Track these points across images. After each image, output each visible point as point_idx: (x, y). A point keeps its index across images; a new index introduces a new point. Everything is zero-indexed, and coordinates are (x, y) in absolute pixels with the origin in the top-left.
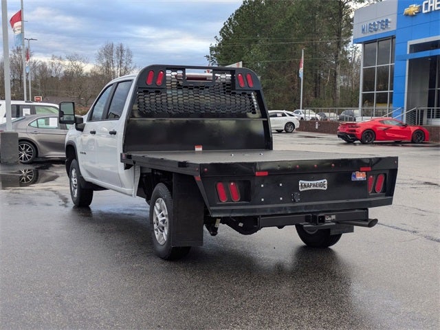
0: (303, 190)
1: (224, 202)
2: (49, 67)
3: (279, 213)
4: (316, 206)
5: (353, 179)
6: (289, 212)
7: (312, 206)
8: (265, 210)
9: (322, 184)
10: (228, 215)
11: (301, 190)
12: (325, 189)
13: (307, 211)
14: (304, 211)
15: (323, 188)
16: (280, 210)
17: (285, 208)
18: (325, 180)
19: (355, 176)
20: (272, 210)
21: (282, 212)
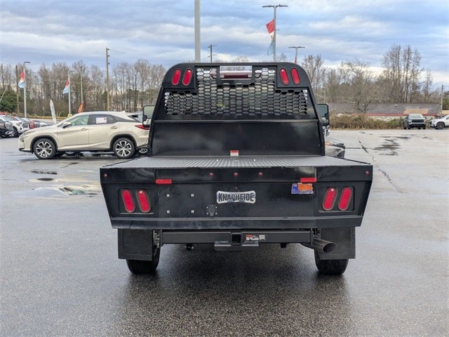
0: (221, 202)
1: (130, 212)
2: (338, 73)
3: (185, 228)
4: (236, 223)
5: (293, 192)
6: (200, 228)
7: (230, 222)
8: (168, 224)
9: (249, 197)
10: (127, 227)
11: (219, 203)
12: (253, 202)
13: (224, 228)
14: (220, 228)
15: (249, 202)
16: (186, 225)
17: (194, 223)
18: (253, 192)
19: (296, 188)
20: (177, 224)
21: (190, 228)
